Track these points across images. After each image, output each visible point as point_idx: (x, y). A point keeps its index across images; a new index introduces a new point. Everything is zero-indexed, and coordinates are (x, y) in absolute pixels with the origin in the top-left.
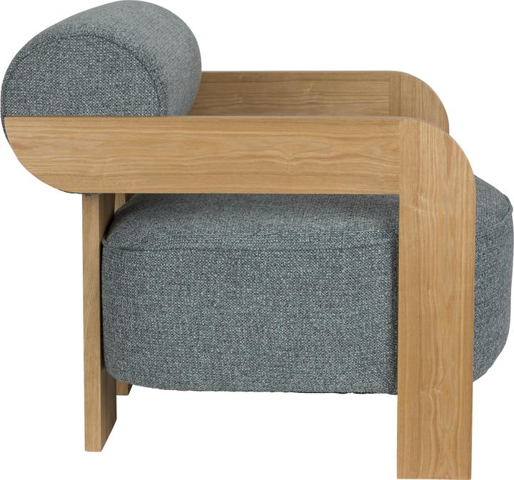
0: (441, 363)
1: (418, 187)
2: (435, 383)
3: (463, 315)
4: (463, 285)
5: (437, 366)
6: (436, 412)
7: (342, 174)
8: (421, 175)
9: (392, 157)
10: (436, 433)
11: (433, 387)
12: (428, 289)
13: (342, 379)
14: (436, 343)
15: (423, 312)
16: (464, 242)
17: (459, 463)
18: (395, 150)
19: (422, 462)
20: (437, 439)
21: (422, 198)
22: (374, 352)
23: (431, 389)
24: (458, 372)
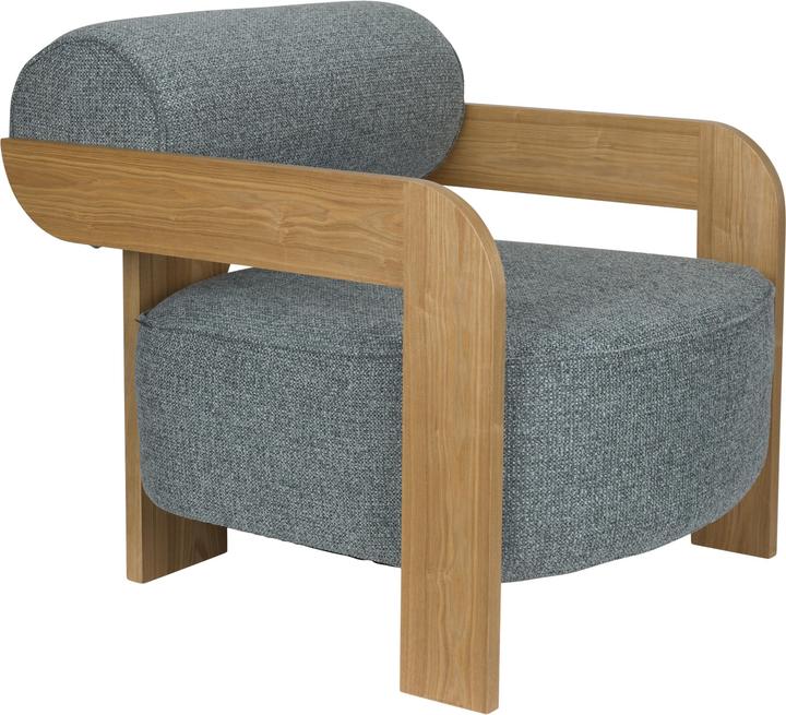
0: (450, 537)
1: (425, 281)
2: (444, 565)
3: (477, 474)
4: (478, 430)
5: (447, 541)
6: (445, 607)
7: (339, 252)
8: (428, 264)
9: (395, 234)
10: (445, 638)
11: (442, 571)
12: (436, 429)
13: (352, 538)
14: (445, 509)
15: (431, 461)
16: (479, 368)
17: (472, 687)
18: (399, 225)
19: (428, 674)
20: (446, 645)
21: (428, 297)
22: (387, 508)
23: (439, 573)
24: (472, 557)
